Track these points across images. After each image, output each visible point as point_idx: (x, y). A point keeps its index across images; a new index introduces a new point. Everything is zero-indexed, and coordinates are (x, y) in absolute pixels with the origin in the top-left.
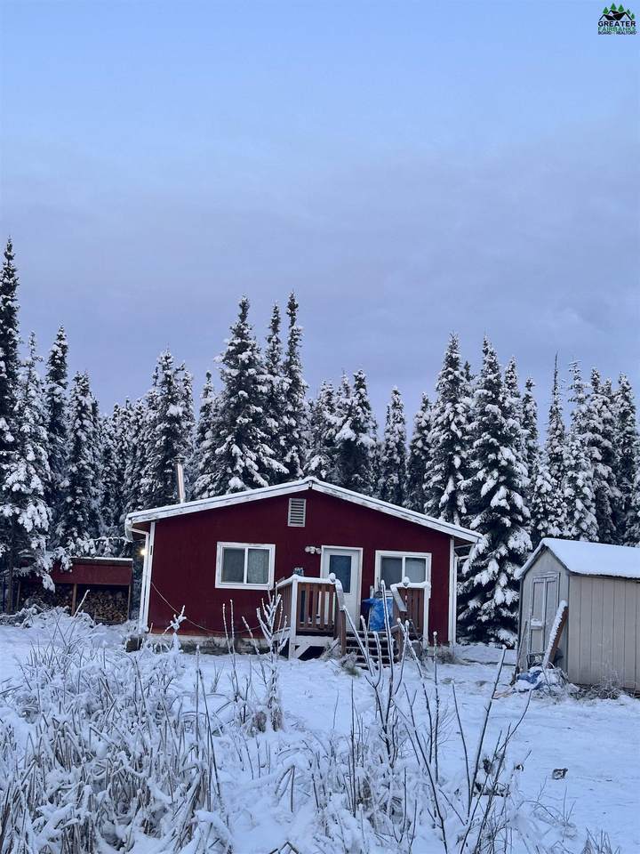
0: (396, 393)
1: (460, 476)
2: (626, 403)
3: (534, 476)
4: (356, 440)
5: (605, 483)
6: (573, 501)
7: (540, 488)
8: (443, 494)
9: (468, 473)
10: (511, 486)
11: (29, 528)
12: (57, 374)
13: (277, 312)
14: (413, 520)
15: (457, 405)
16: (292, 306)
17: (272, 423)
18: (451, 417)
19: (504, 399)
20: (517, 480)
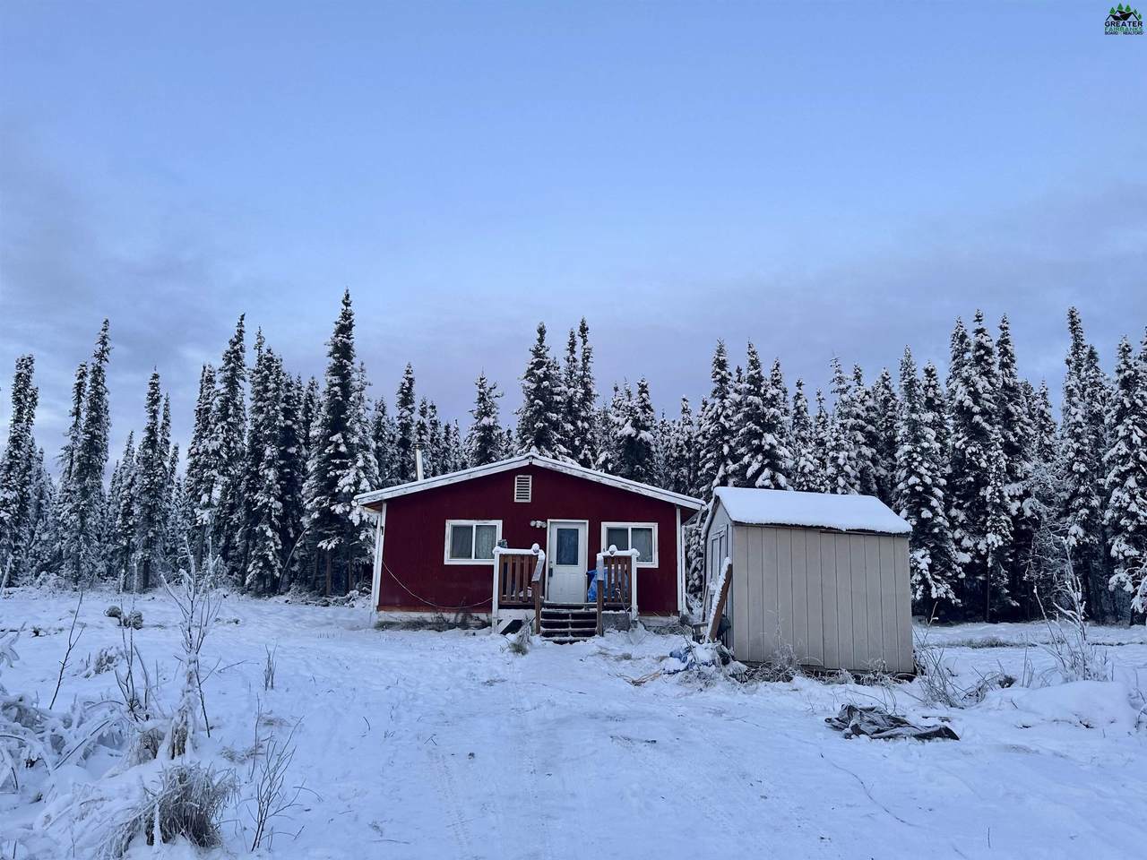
0: (684, 400)
1: (730, 462)
2: (886, 391)
3: (797, 459)
4: (637, 436)
5: (869, 463)
6: (836, 478)
7: (803, 467)
8: (715, 478)
9: (736, 459)
10: (775, 468)
12: (406, 399)
13: (573, 336)
15: (725, 401)
16: (584, 329)
17: (569, 427)
18: (720, 411)
19: (766, 391)
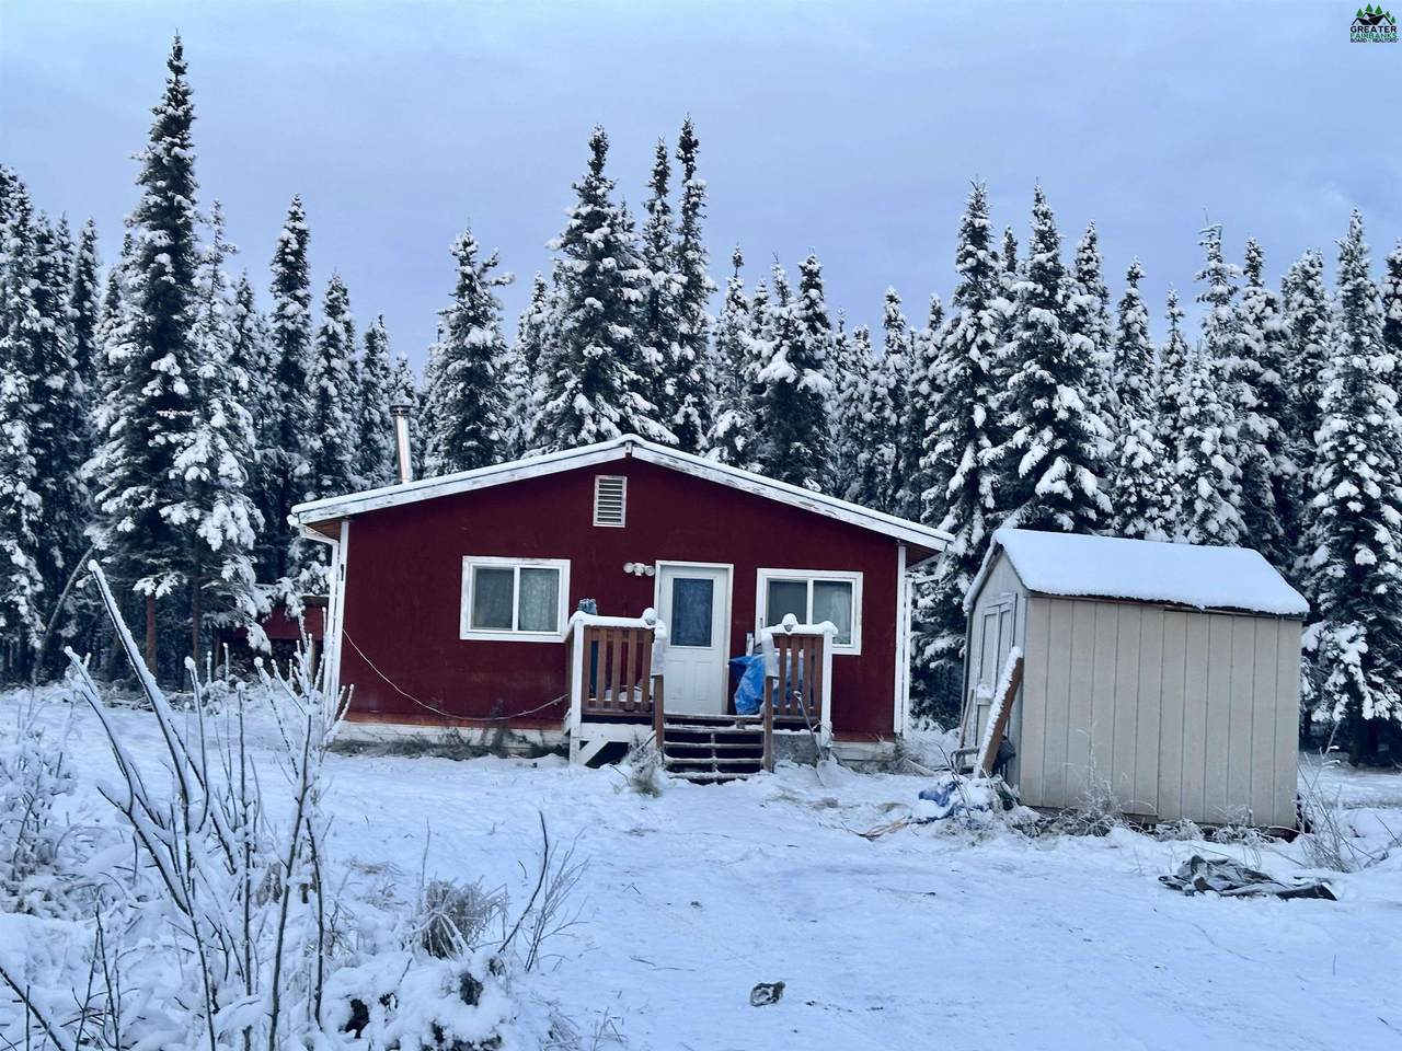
0: (892, 299)
1: (985, 441)
2: (1309, 301)
3: (1121, 438)
4: (797, 381)
5: (1262, 449)
6: (1194, 481)
7: (1132, 458)
8: (954, 474)
9: (999, 435)
10: (1075, 456)
11: (216, 544)
12: (291, 279)
13: (664, 157)
14: (822, 510)
15: (982, 313)
16: (688, 145)
17: (652, 355)
18: (970, 335)
19: (1067, 297)
20: (1087, 446)
